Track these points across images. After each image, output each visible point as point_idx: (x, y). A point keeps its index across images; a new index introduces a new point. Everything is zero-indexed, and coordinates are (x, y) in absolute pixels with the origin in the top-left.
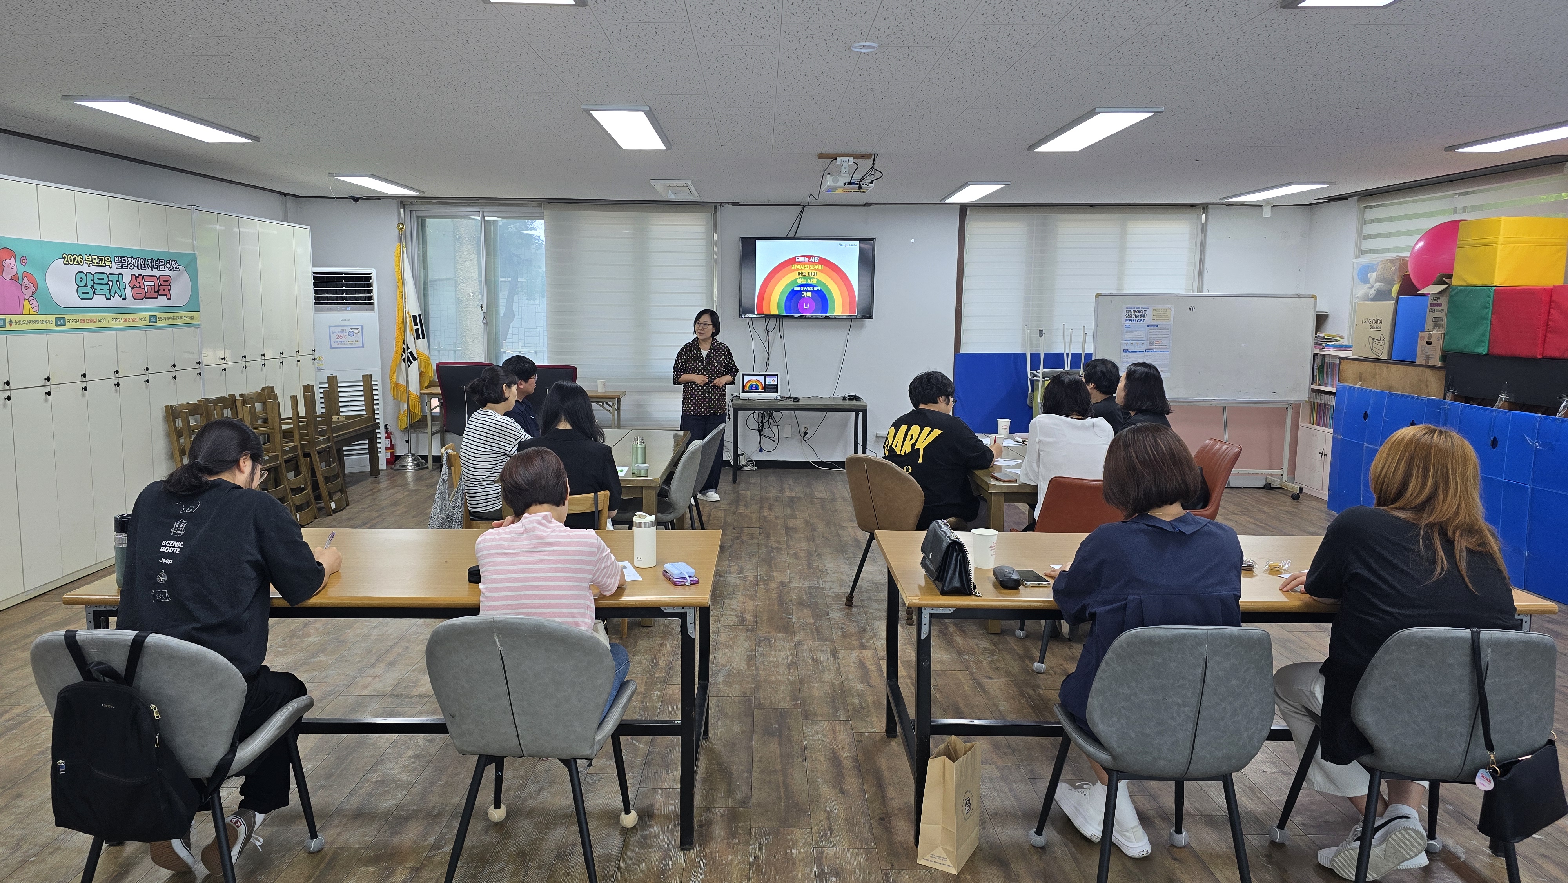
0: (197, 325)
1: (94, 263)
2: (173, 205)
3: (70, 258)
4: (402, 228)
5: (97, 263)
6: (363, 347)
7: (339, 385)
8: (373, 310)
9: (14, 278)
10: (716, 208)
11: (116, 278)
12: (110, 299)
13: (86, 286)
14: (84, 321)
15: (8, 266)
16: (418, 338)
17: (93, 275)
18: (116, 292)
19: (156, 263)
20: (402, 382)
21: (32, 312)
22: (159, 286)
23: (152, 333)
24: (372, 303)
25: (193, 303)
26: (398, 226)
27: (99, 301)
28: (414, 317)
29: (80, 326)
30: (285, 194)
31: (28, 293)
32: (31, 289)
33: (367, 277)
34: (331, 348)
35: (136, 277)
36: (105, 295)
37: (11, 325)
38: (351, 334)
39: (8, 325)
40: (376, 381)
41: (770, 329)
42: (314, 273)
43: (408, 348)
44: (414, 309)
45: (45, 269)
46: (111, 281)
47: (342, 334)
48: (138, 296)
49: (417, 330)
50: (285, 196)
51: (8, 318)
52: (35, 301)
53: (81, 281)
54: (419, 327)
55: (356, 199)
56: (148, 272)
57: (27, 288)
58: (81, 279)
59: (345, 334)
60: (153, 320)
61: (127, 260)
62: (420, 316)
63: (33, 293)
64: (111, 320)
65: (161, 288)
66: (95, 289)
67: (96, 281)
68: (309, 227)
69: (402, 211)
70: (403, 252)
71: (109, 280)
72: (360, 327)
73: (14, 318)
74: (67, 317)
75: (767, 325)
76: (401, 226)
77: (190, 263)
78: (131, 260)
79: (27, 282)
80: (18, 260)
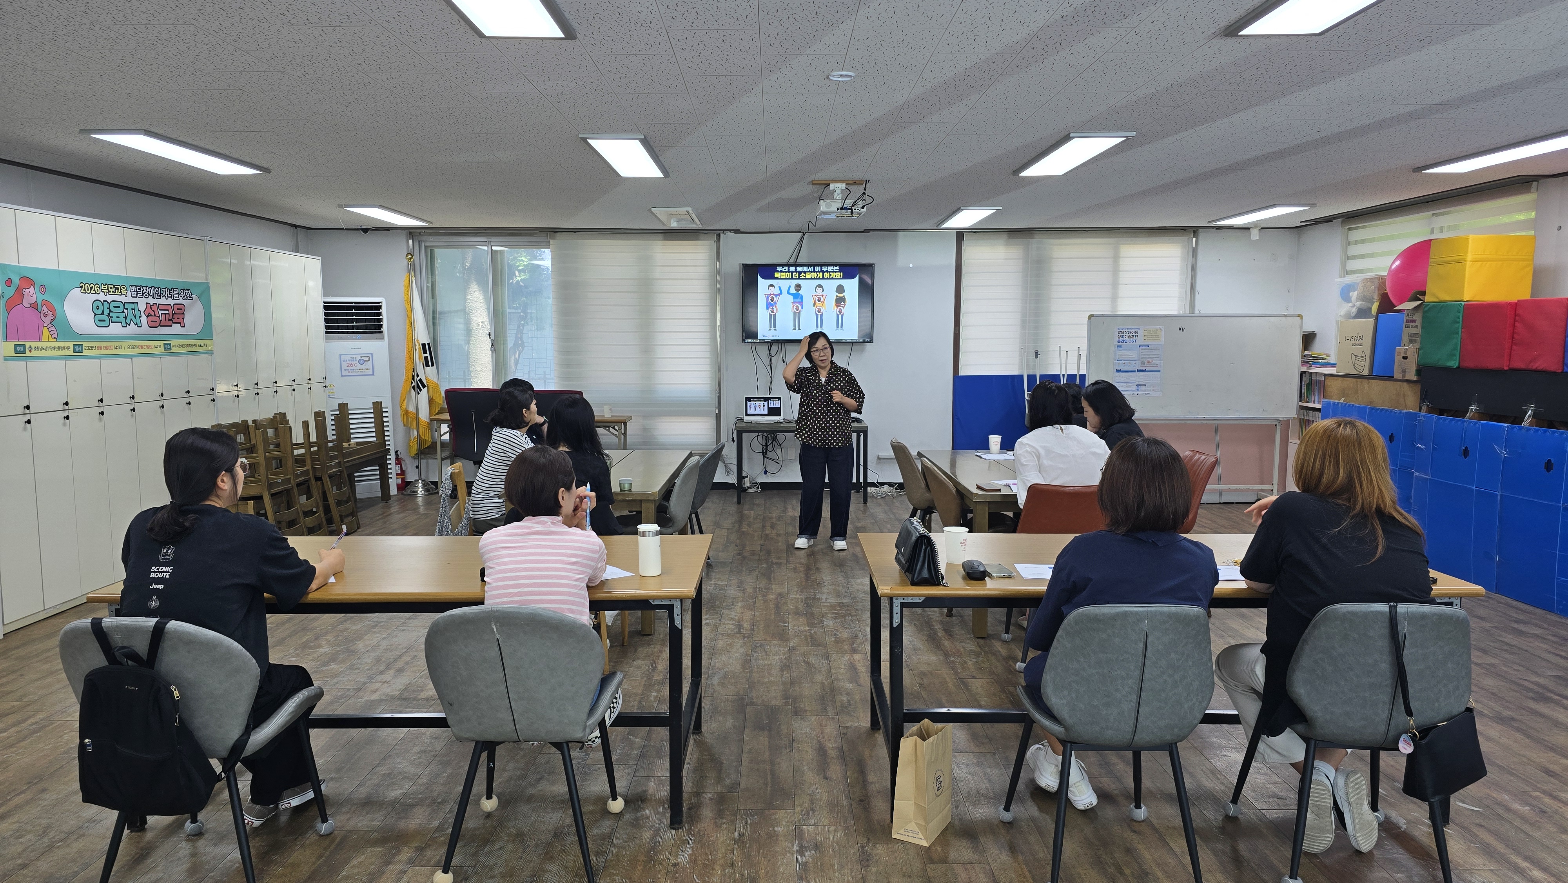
0: (210, 353)
1: (110, 292)
2: (187, 236)
3: (88, 286)
4: (411, 258)
5: (113, 292)
6: (373, 375)
7: (350, 412)
8: (382, 338)
9: (34, 306)
10: (718, 235)
11: (132, 306)
12: (126, 327)
13: (102, 314)
14: (101, 348)
15: (28, 295)
16: (427, 365)
17: (109, 303)
18: (131, 320)
19: (170, 292)
20: (412, 409)
21: (51, 339)
22: (173, 314)
23: (165, 359)
24: (382, 332)
25: (207, 331)
26: (407, 256)
27: (115, 329)
28: (424, 345)
29: (97, 352)
30: (296, 226)
31: (47, 320)
32: (50, 317)
33: (377, 307)
34: (342, 376)
35: (151, 306)
36: (121, 322)
37: (30, 351)
38: (362, 362)
39: (27, 351)
40: (387, 408)
41: (773, 353)
42: (325, 303)
43: (418, 376)
44: (423, 337)
45: (63, 298)
46: (127, 309)
47: (353, 362)
48: (153, 325)
49: (426, 358)
50: (296, 228)
51: (28, 344)
52: (53, 328)
53: (98, 309)
54: (428, 355)
55: (365, 230)
56: (163, 301)
57: (45, 315)
58: (98, 308)
59: (355, 362)
60: (168, 347)
61: (142, 289)
62: (429, 344)
63: (52, 321)
64: (127, 347)
65: (176, 316)
66: (111, 317)
67: (112, 309)
68: (320, 258)
69: (411, 241)
70: (412, 282)
71: (124, 308)
72: (370, 356)
73: (34, 344)
74: (85, 344)
75: (770, 350)
76: (410, 256)
77: (204, 293)
78: (146, 290)
79: (46, 310)
80: (37, 288)
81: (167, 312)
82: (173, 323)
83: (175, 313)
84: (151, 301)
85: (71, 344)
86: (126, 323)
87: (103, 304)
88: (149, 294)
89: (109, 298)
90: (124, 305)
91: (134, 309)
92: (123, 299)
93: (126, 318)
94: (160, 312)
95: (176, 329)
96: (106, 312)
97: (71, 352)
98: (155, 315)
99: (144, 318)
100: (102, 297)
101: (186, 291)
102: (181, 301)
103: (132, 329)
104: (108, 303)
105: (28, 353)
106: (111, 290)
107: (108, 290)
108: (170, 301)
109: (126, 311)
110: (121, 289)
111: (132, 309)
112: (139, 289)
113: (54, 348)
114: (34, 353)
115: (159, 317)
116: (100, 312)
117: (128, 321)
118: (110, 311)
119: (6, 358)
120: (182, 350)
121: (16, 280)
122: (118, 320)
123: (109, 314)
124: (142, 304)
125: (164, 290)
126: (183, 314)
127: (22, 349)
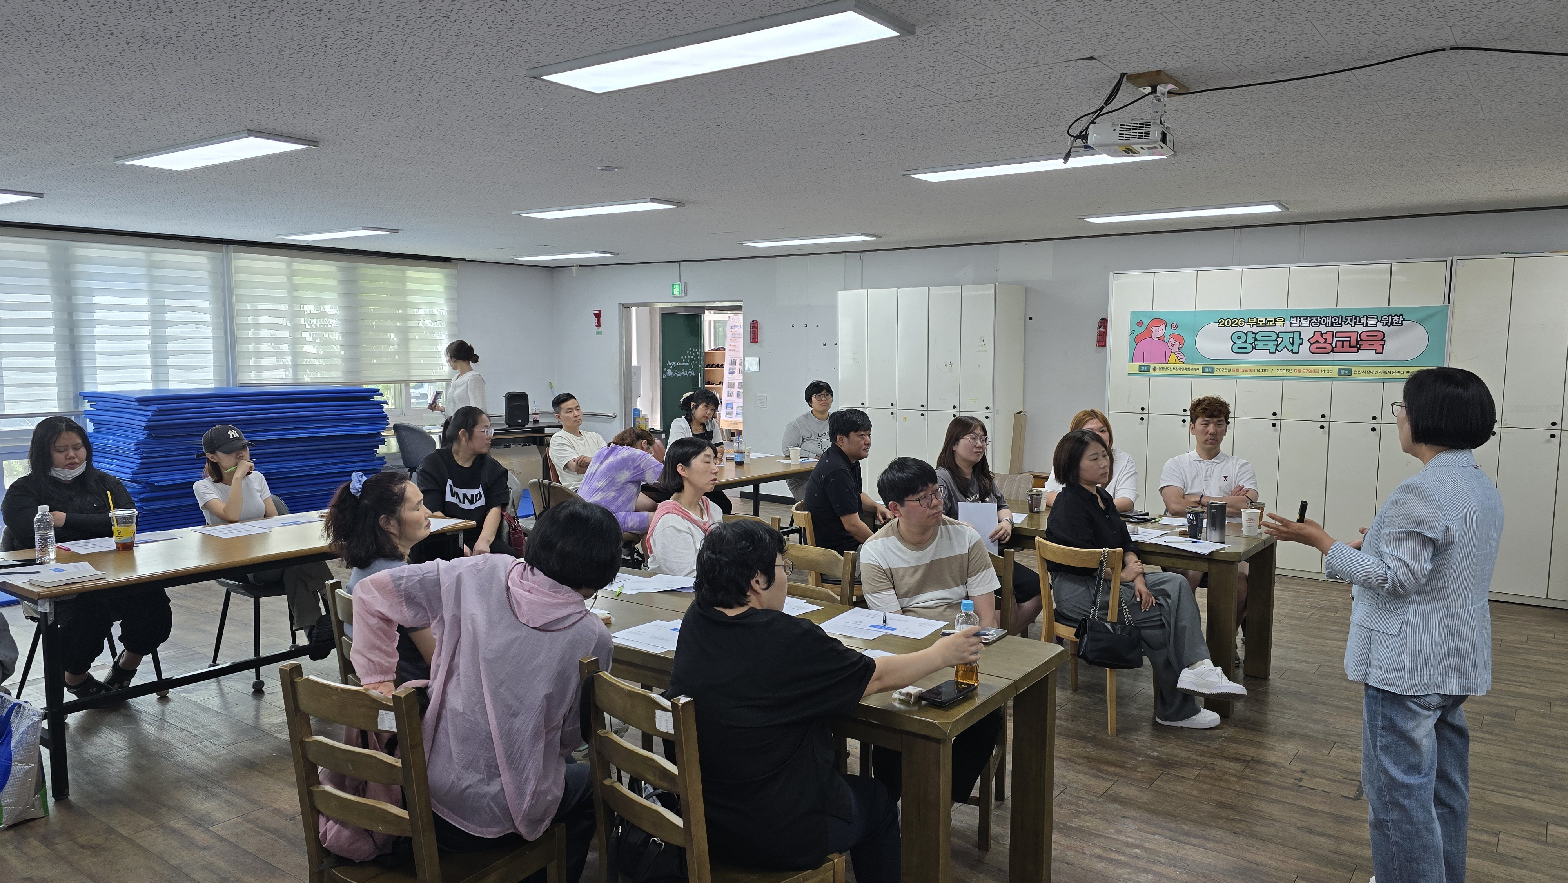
3: (1228, 321)
9: (1162, 339)
11: (1290, 335)
12: (1276, 353)
13: (1244, 343)
14: (1237, 370)
17: (1256, 334)
18: (1286, 347)
19: (1361, 320)
21: (1178, 362)
23: (1339, 384)
31: (1175, 349)
32: (1177, 345)
35: (1322, 334)
36: (1269, 349)
45: (1196, 332)
46: (1282, 338)
51: (1152, 366)
52: (1182, 354)
56: (1345, 329)
57: (1173, 345)
58: (1239, 338)
60: (1347, 372)
61: (1310, 319)
63: (1179, 349)
64: (1274, 371)
65: (1366, 342)
66: (1256, 345)
67: (1258, 337)
73: (1158, 366)
74: (1217, 367)
77: (1430, 317)
80: (1169, 326)
81: (1348, 339)
82: (1359, 349)
83: (1361, 340)
84: (1323, 329)
85: (1200, 367)
86: (1276, 350)
87: (1246, 334)
88: (1320, 323)
89: (1256, 329)
90: (1278, 335)
91: (1293, 338)
92: (1277, 329)
93: (1277, 346)
94: (1335, 339)
95: (1365, 355)
96: (1250, 340)
97: (1200, 372)
98: (1325, 342)
99: (1306, 345)
100: (1246, 328)
101: (1395, 318)
102: (1380, 327)
103: (1285, 355)
104: (1253, 333)
106: (1261, 323)
107: (1256, 322)
108: (1359, 329)
109: (1280, 340)
110: (1275, 321)
111: (1290, 338)
112: (1303, 320)
115: (1331, 344)
116: (1243, 340)
117: (1279, 348)
118: (1256, 340)
119: (1129, 374)
120: (1371, 375)
121: (1146, 322)
122: (1266, 347)
123: (1254, 343)
124: (1307, 333)
125: (1349, 318)
126: (1382, 340)
127: (1142, 368)
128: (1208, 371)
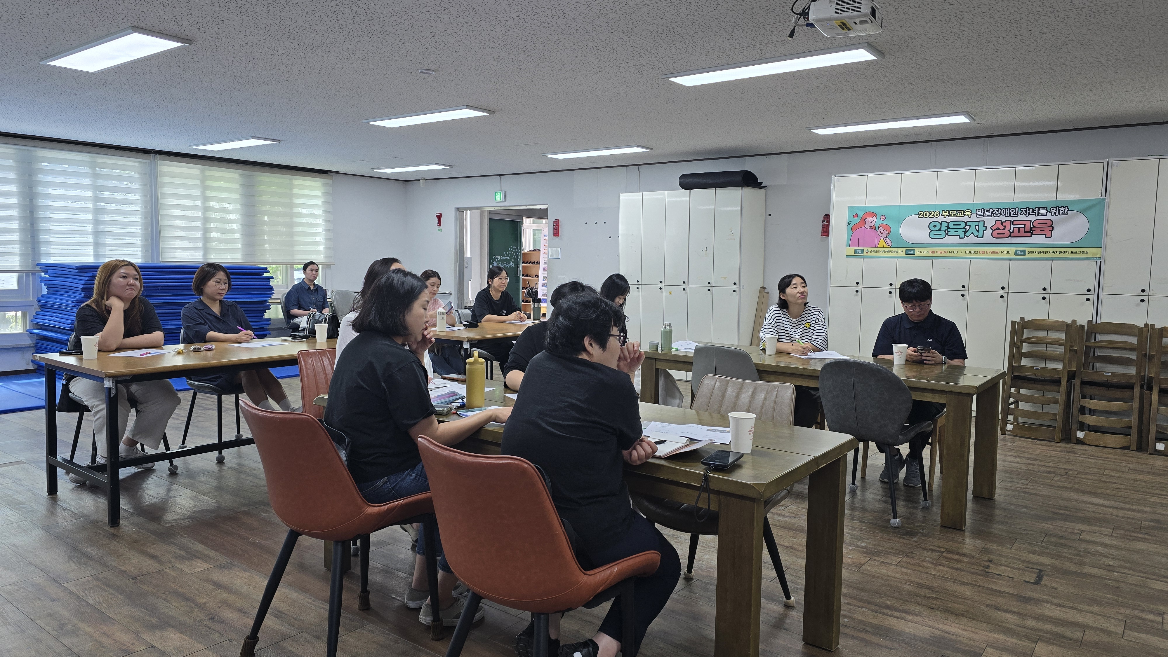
0: (1094, 258)
1: (951, 215)
3: (924, 213)
5: (954, 215)
9: (873, 228)
13: (939, 230)
14: (933, 252)
18: (972, 233)
19: (1032, 211)
21: (886, 246)
22: (1031, 228)
25: (1092, 240)
29: (929, 255)
31: (883, 236)
32: (886, 233)
35: (1002, 222)
37: (867, 253)
39: (865, 253)
45: (900, 222)
46: (970, 226)
51: (865, 249)
52: (889, 240)
53: (936, 226)
56: (1020, 218)
57: (882, 233)
63: (887, 236)
64: (964, 252)
65: (1039, 229)
67: (951, 225)
73: (870, 249)
74: (917, 249)
77: (1091, 208)
78: (998, 211)
79: (882, 230)
80: (879, 217)
81: (1023, 226)
82: (1032, 234)
83: (1034, 227)
84: (1003, 218)
85: (904, 250)
86: (965, 235)
87: (941, 224)
88: (1001, 214)
89: (948, 219)
90: (966, 224)
91: (978, 226)
92: (966, 219)
93: (965, 232)
94: (1012, 226)
95: (1038, 239)
96: (944, 228)
97: (904, 254)
98: (1004, 229)
99: (989, 231)
100: (941, 219)
101: (1061, 209)
102: (1049, 216)
103: (972, 239)
104: (946, 222)
105: (865, 254)
106: (953, 214)
107: (949, 213)
108: (1032, 218)
109: (968, 228)
110: (964, 212)
111: (976, 226)
112: (987, 211)
113: (888, 251)
114: (869, 254)
115: (1009, 230)
116: (938, 228)
117: (967, 234)
118: (949, 228)
119: (847, 256)
120: (1042, 255)
121: (861, 214)
122: (956, 233)
123: (947, 230)
124: (990, 222)
125: (1024, 210)
126: (1051, 226)
127: (858, 251)
128: (911, 253)
